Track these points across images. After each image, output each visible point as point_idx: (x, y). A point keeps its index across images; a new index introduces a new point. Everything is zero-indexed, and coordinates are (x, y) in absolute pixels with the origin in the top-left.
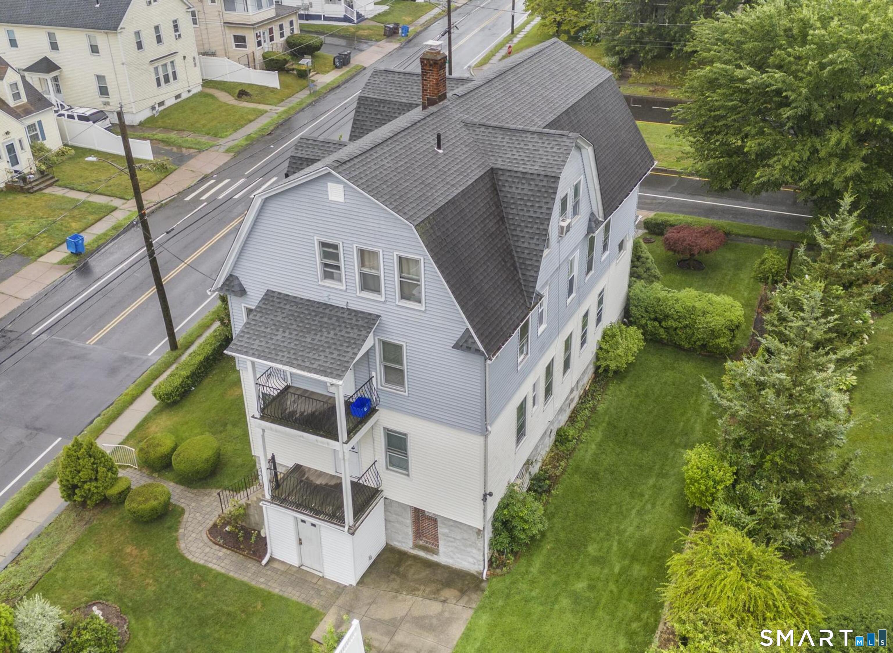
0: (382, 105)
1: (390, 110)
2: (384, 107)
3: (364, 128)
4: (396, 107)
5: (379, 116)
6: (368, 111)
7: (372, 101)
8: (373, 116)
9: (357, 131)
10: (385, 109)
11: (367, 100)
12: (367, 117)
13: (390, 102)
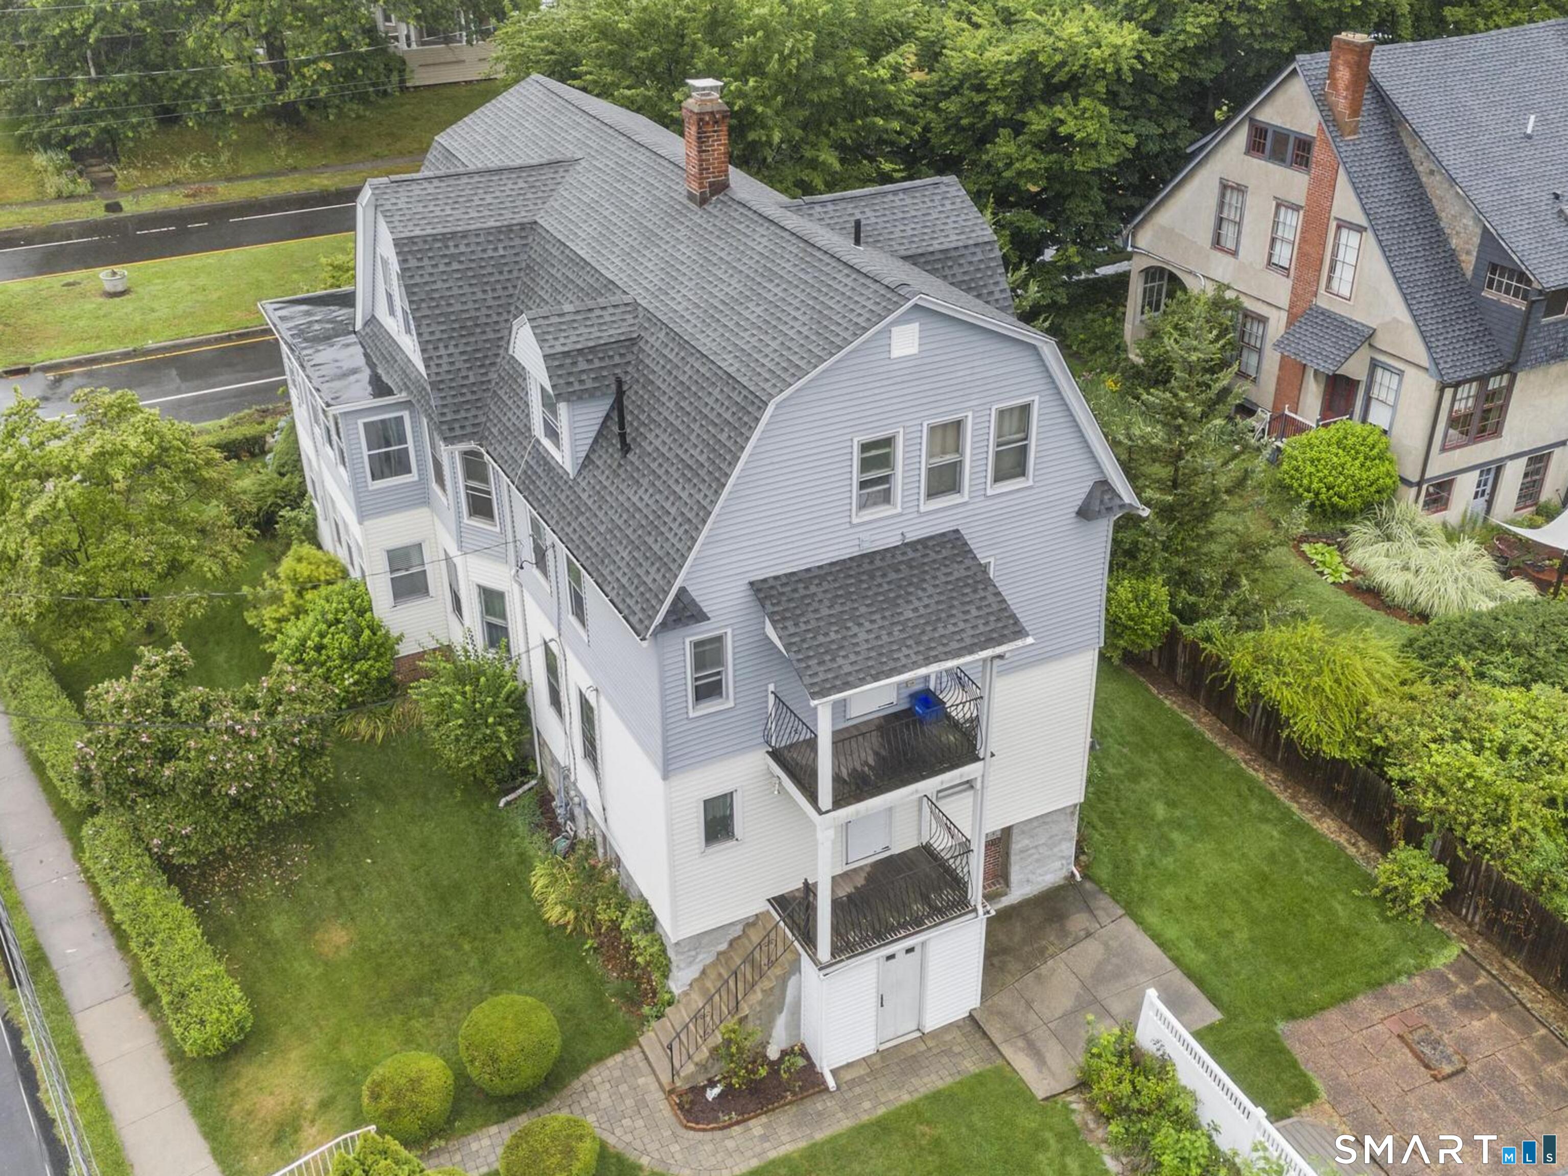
0: (451, 244)
1: (473, 248)
2: (456, 246)
3: (436, 295)
4: (481, 239)
5: (455, 266)
6: (426, 262)
7: (425, 242)
8: (442, 268)
9: (424, 305)
10: (462, 248)
11: (415, 243)
12: (431, 274)
13: (465, 235)
